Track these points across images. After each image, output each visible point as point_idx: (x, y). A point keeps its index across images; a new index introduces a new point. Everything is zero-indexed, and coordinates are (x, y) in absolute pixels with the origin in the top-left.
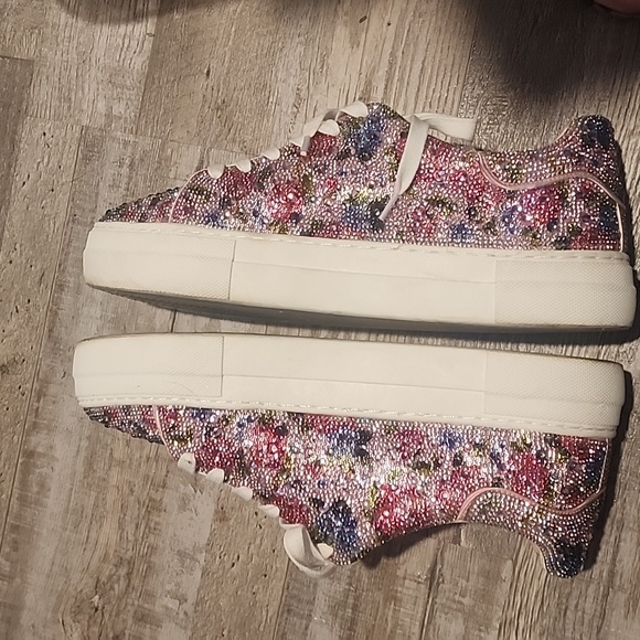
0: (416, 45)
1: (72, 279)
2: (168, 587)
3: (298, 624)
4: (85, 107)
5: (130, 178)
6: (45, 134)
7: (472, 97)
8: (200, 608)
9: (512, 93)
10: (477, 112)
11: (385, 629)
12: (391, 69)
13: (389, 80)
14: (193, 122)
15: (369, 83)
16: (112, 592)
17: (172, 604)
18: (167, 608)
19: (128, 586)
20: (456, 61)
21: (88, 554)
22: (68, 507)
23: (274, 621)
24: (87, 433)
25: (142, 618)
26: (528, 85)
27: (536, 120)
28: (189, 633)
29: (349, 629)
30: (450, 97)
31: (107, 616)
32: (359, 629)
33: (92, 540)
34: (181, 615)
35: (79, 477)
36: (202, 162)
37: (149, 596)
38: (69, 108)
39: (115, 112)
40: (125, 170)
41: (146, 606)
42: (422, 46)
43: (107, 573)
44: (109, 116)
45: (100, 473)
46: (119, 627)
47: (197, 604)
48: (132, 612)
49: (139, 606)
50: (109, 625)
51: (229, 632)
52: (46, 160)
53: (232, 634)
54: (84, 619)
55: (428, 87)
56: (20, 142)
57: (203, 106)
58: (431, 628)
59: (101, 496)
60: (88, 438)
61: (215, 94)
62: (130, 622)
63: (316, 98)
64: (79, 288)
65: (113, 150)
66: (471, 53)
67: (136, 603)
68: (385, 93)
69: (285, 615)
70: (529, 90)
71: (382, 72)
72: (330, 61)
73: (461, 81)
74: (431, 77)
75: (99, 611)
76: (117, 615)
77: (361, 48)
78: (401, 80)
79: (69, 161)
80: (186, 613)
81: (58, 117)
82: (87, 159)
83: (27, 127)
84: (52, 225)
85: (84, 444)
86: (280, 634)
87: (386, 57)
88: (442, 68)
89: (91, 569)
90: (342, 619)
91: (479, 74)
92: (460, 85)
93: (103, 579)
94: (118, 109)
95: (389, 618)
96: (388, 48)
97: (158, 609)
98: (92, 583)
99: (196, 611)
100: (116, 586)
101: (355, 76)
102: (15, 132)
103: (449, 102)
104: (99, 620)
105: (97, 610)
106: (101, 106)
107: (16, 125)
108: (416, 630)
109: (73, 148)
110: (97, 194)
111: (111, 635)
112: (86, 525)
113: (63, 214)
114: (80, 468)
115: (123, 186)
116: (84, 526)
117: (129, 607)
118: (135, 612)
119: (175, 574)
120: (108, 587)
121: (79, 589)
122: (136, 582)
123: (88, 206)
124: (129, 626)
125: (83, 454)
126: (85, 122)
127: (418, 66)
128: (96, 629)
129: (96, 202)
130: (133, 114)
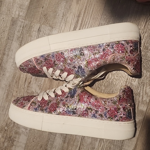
0: (92, 5)
1: (7, 53)
3: (53, 137)
4: (13, 13)
5: (22, 30)
6: (3, 18)
7: (104, 18)
9: (113, 18)
10: (104, 22)
11: (73, 139)
12: (85, 10)
13: (85, 13)
14: (38, 18)
15: (80, 13)
16: (10, 126)
17: (24, 130)
18: (23, 131)
19: (14, 125)
20: (101, 9)
21: (5, 117)
22: (1, 106)
23: (47, 136)
24: (7, 89)
25: (17, 133)
26: (116, 16)
28: (27, 137)
29: (65, 139)
30: (99, 18)
31: (8, 132)
32: (67, 139)
33: (6, 114)
34: (26, 133)
35: (4, 99)
36: (40, 28)
37: (18, 128)
38: (10, 12)
39: (20, 14)
40: (21, 28)
41: (18, 130)
42: (93, 5)
43: (9, 122)
44: (19, 15)
45: (10, 98)
46: (11, 135)
47: (30, 131)
50: (9, 134)
51: (37, 137)
52: (3, 24)
53: (37, 138)
54: (3, 132)
55: (94, 15)
57: (41, 15)
58: (84, 140)
59: (9, 104)
60: (7, 90)
61: (44, 12)
63: (68, 15)
64: (8, 55)
65: (19, 23)
66: (104, 8)
67: (15, 129)
68: (84, 15)
69: (50, 135)
70: (117, 18)
71: (83, 11)
72: (71, 7)
73: (101, 14)
74: (94, 13)
75: (7, 131)
76: (11, 132)
77: (79, 4)
78: (87, 13)
79: (8, 25)
80: (27, 133)
81: (7, 14)
82: (13, 25)
84: (3, 40)
85: (6, 91)
86: (48, 139)
87: (85, 7)
88: (97, 11)
89: (5, 121)
90: (63, 136)
91: (105, 13)
92: (101, 15)
93: (8, 123)
94: (21, 14)
95: (74, 137)
96: (85, 5)
97: (20, 131)
98: (5, 124)
100: (11, 125)
101: (77, 11)
103: (98, 19)
104: (6, 133)
105: (6, 130)
106: (17, 13)
108: (80, 140)
109: (10, 22)
110: (14, 33)
111: (9, 136)
112: (5, 110)
113: (6, 37)
114: (5, 97)
115: (21, 32)
116: (5, 111)
117: (14, 130)
118: (15, 132)
120: (9, 125)
121: (2, 125)
123: (12, 36)
124: (13, 135)
125: (6, 94)
126: (13, 16)
127: (92, 10)
128: (5, 135)
129: (14, 35)
130: (24, 15)
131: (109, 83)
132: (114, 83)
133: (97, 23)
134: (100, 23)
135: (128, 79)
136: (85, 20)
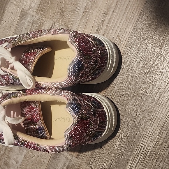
2: (14, 157)
4: (24, 3)
5: (32, 27)
6: (12, 9)
7: (142, 19)
8: (21, 167)
9: (156, 20)
10: (142, 25)
12: (116, 5)
13: (115, 8)
15: (108, 9)
17: (15, 163)
18: (13, 164)
19: (4, 153)
20: (139, 6)
25: (6, 164)
26: (163, 18)
27: (163, 32)
30: (135, 18)
34: (16, 167)
37: (9, 158)
38: (20, 2)
39: (32, 6)
40: (30, 25)
41: (8, 160)
44: (30, 6)
47: (21, 165)
48: (4, 161)
49: (6, 160)
52: (11, 17)
55: (128, 13)
56: (6, 10)
57: (57, 8)
61: (61, 5)
62: (3, 164)
63: (91, 11)
65: (29, 18)
66: (145, 3)
67: (5, 159)
68: (113, 13)
70: (163, 21)
71: (113, 6)
73: (139, 13)
78: (119, 9)
79: (17, 19)
80: (17, 167)
81: (16, 5)
82: (21, 19)
83: (8, 6)
88: (134, 7)
91: (146, 11)
92: (139, 14)
94: (33, 5)
97: (10, 163)
99: (20, 167)
100: (1, 152)
101: (104, 6)
102: (5, 7)
106: (29, 3)
107: (6, 5)
109: (19, 15)
110: (22, 30)
115: (29, 29)
117: (3, 159)
118: (5, 161)
119: (17, 154)
122: (7, 152)
124: (2, 165)
126: (23, 7)
127: (126, 5)
130: (36, 7)
131: (135, 123)
132: (143, 125)
133: (131, 26)
134: (135, 27)
135: (165, 123)
136: (114, 20)
